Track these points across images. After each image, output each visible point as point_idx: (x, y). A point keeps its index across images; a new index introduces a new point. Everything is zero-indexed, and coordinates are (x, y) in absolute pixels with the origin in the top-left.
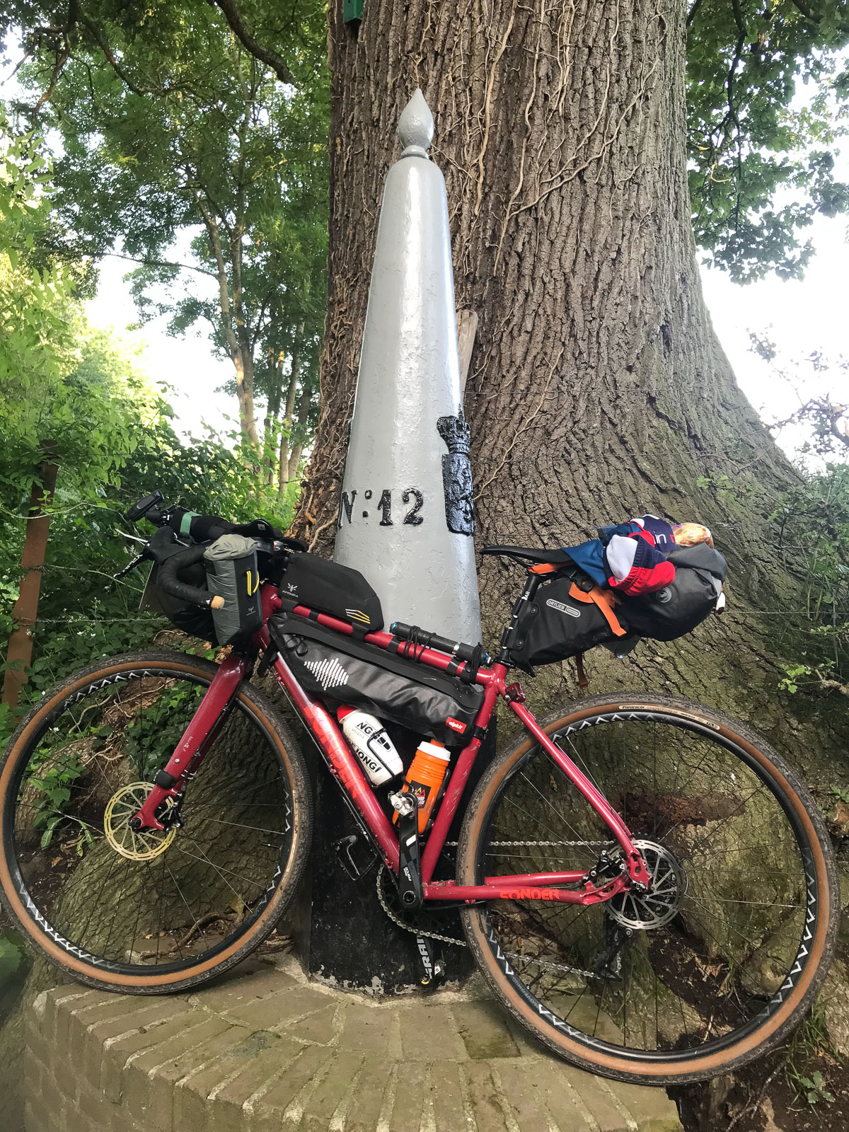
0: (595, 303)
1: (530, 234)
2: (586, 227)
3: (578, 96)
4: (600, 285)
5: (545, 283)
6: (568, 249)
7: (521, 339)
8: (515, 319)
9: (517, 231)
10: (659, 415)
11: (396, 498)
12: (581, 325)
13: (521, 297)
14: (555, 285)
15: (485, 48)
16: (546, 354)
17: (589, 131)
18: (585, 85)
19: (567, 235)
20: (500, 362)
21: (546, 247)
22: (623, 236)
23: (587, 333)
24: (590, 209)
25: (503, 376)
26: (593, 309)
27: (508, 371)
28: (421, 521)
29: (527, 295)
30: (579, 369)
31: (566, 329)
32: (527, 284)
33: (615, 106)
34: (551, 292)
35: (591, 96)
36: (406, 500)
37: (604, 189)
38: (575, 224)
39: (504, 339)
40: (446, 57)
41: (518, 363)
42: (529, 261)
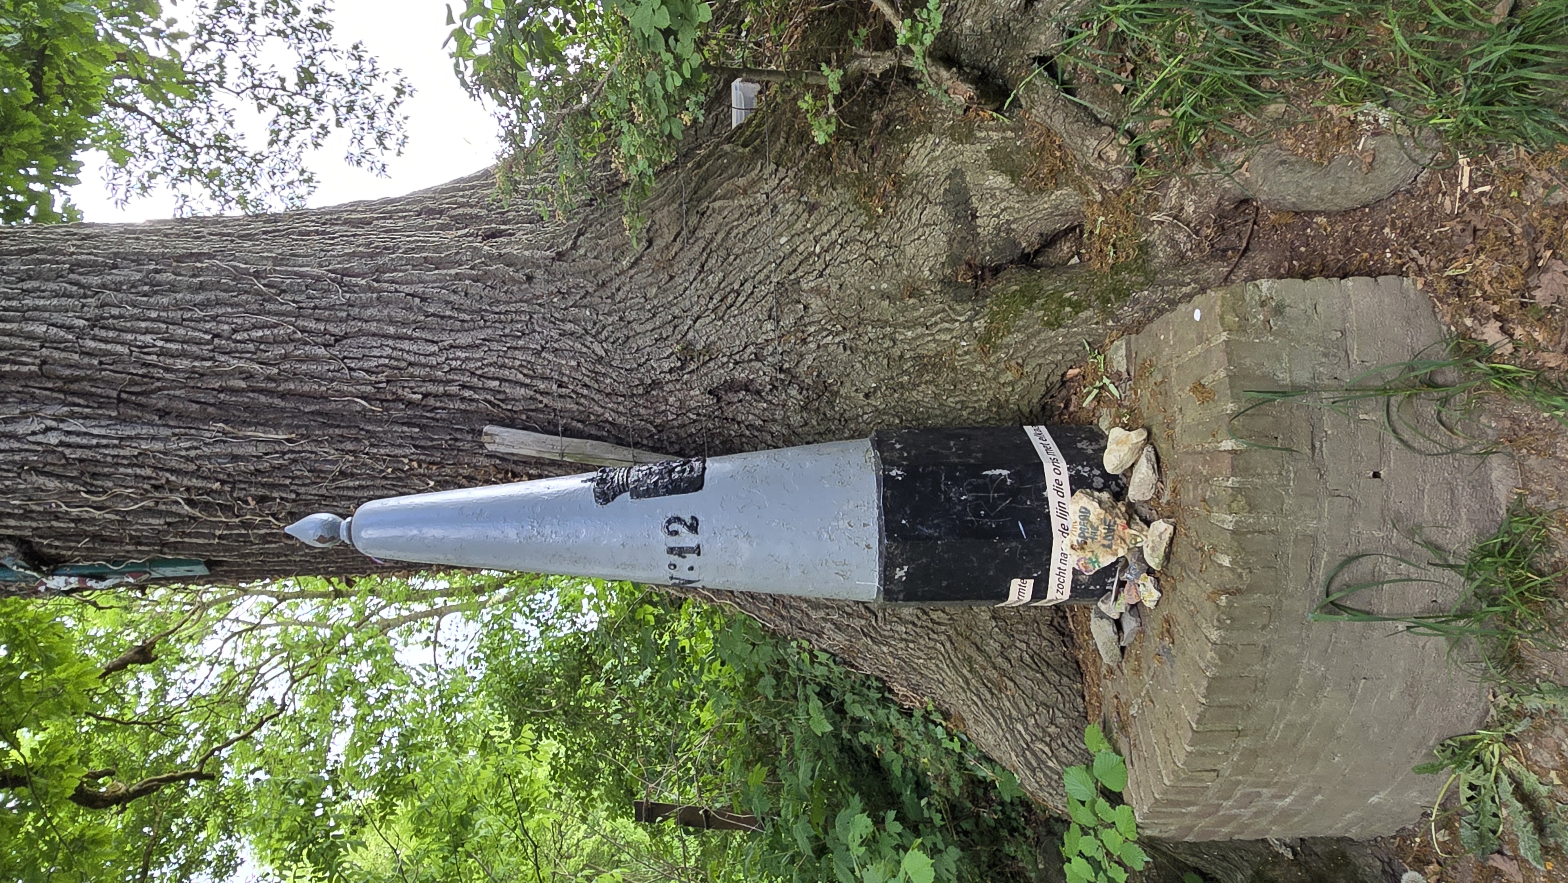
0: (468, 318)
1: (404, 387)
2: (392, 330)
3: (262, 347)
4: (448, 313)
5: (451, 369)
6: (415, 348)
7: (507, 391)
8: (488, 397)
9: (401, 400)
10: (574, 247)
11: (673, 542)
12: (490, 331)
13: (467, 393)
14: (452, 359)
15: (225, 442)
16: (521, 366)
17: (295, 332)
18: (252, 341)
19: (401, 350)
20: (532, 410)
21: (417, 371)
22: (396, 291)
23: (497, 325)
24: (373, 327)
25: (546, 406)
26: (472, 320)
27: (541, 402)
28: (693, 518)
29: (463, 386)
30: (534, 331)
31: (495, 346)
32: (453, 389)
33: (268, 306)
34: (459, 363)
35: (260, 333)
36: (676, 533)
37: (352, 313)
38: (390, 342)
39: (509, 407)
40: (237, 478)
41: (532, 393)
42: (431, 388)
